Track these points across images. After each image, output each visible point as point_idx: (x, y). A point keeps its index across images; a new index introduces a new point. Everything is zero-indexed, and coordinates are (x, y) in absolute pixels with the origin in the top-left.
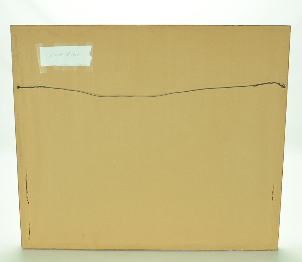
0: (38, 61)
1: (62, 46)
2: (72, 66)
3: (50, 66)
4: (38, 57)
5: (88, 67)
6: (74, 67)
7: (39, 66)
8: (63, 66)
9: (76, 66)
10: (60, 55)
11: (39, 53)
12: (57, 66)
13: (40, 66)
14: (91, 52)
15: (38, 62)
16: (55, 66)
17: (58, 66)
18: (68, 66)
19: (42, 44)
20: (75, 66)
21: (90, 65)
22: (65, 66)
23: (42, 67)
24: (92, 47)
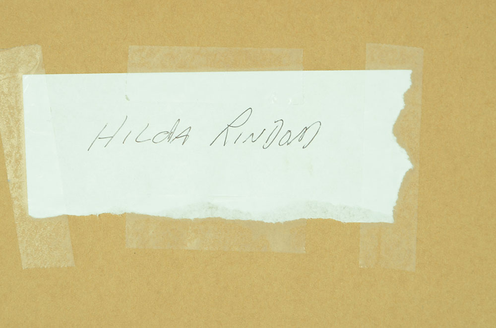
0: (10, 176)
1: (183, 67)
2: (256, 217)
3: (92, 217)
4: (7, 149)
5: (379, 228)
6: (269, 225)
7: (17, 212)
8: (192, 217)
9: (287, 223)
10: (170, 134)
11: (18, 121)
12: (147, 219)
13: (23, 210)
14: (403, 115)
15: (7, 182)
16: (133, 215)
17: (154, 217)
18: (229, 217)
19: (39, 55)
20: (282, 220)
21: (400, 210)
22: (205, 222)
23: (39, 224)
24: (413, 77)
